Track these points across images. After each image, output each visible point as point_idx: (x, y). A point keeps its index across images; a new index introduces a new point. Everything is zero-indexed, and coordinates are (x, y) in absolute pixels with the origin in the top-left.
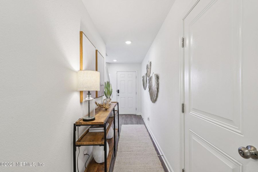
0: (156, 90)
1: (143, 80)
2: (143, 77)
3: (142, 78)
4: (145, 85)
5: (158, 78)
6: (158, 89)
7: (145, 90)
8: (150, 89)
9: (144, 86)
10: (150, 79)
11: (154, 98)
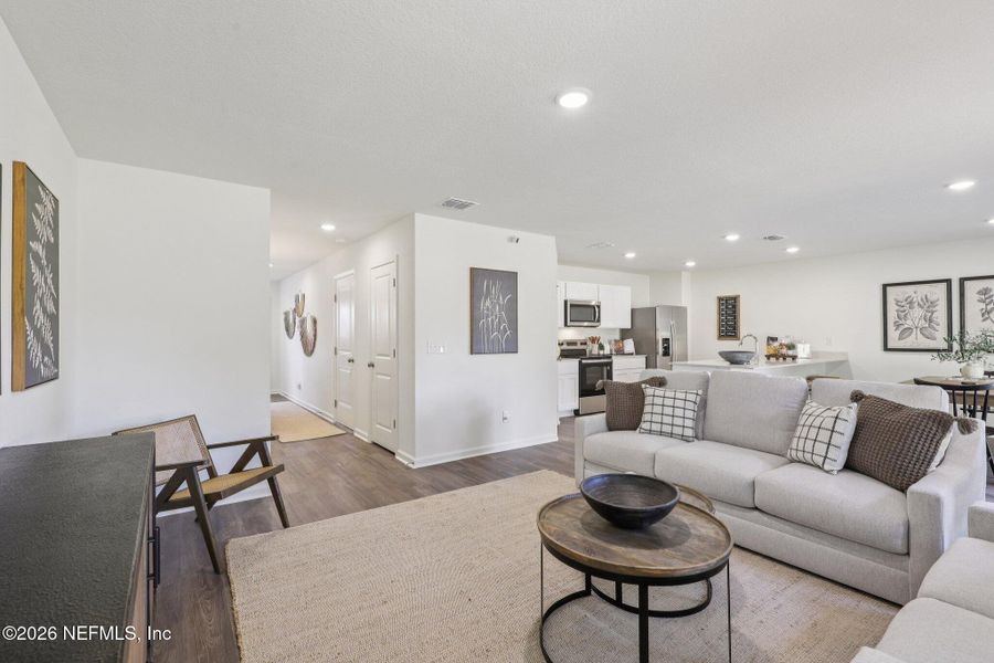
0: (312, 333)
1: (286, 320)
2: (286, 314)
3: (283, 317)
4: (292, 331)
5: (315, 322)
6: (315, 336)
7: (291, 337)
8: (303, 335)
9: (287, 330)
10: (303, 322)
11: (309, 349)
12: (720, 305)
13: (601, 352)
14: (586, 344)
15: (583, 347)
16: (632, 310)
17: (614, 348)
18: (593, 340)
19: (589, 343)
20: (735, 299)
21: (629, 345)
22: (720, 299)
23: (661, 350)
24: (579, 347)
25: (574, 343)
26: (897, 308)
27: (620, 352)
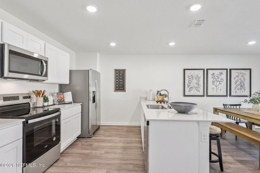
12: (116, 73)
13: (46, 104)
14: (30, 97)
15: (26, 101)
16: (70, 71)
17: (56, 99)
18: (38, 93)
19: (34, 96)
20: (124, 71)
21: (68, 97)
22: (116, 70)
23: (91, 98)
24: (21, 101)
25: (16, 98)
26: (188, 79)
27: (62, 102)
